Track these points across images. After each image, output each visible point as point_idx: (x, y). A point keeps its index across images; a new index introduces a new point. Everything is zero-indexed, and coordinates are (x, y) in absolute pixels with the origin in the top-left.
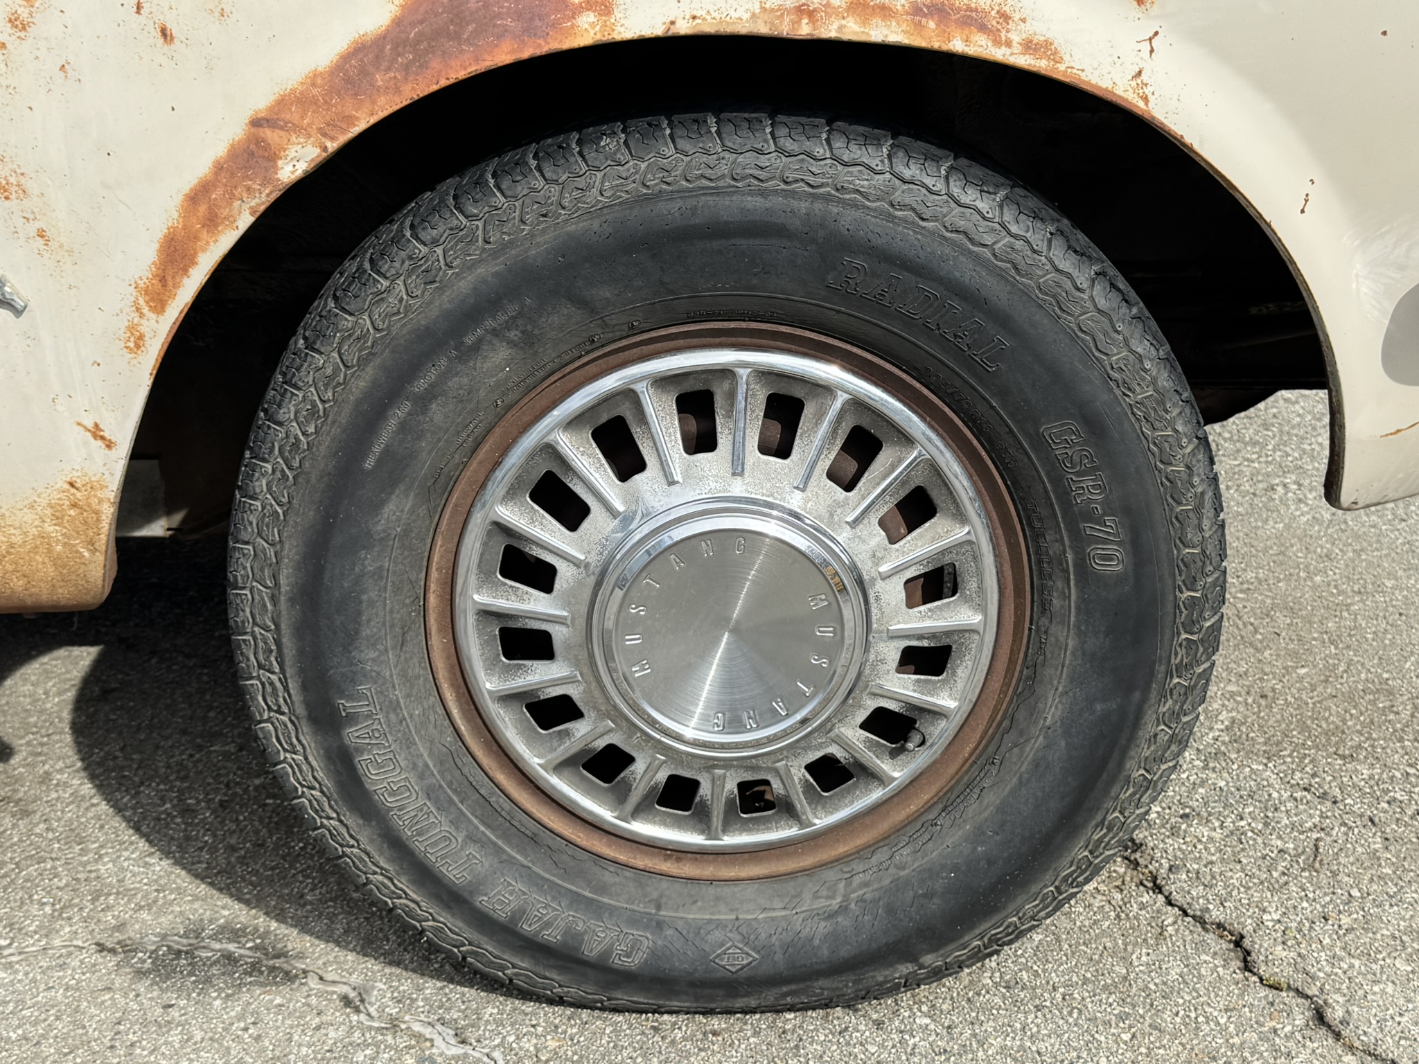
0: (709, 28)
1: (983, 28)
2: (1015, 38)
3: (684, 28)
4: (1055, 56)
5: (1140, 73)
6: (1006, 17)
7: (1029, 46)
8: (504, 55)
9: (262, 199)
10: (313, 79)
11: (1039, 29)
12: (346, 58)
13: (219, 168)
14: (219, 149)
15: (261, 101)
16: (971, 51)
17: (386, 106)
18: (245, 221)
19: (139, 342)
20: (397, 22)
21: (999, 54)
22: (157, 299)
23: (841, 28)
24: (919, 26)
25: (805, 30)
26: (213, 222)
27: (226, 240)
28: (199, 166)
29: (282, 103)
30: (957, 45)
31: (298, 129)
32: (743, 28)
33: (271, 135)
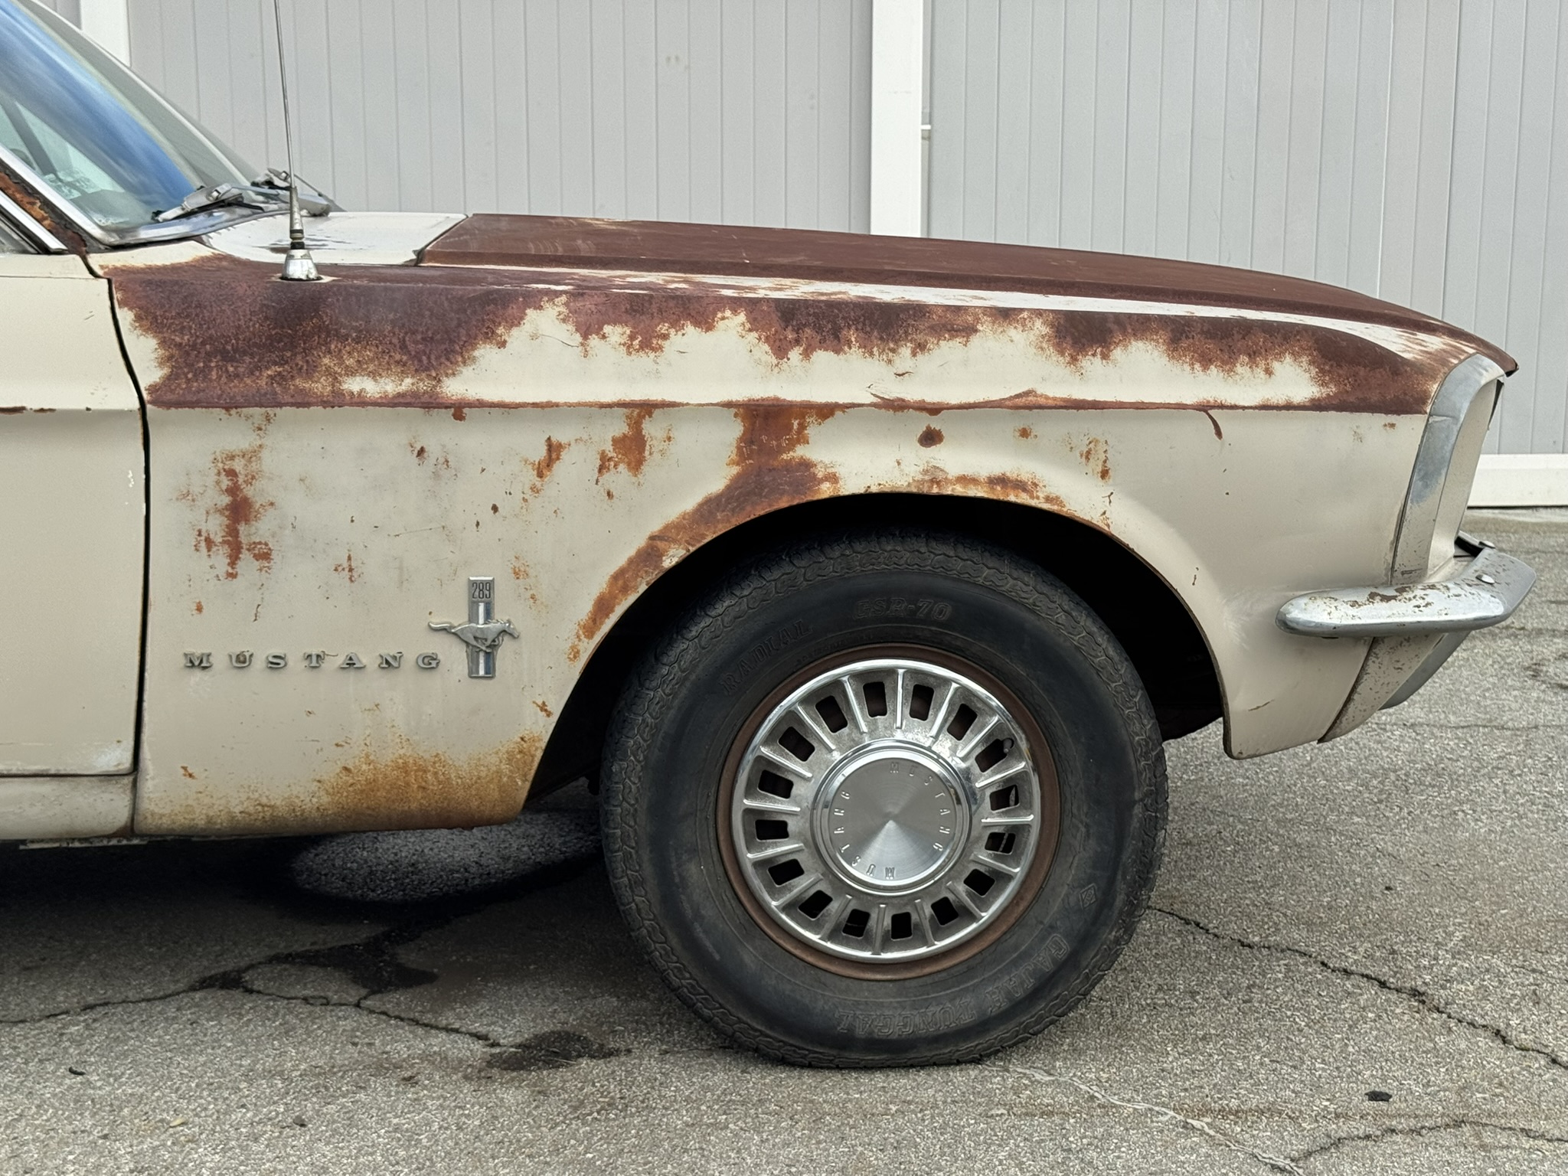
0: (887, 490)
1: (1025, 490)
2: (1041, 495)
3: (874, 489)
4: (1061, 504)
5: (1104, 513)
6: (1035, 485)
7: (1048, 499)
8: (784, 503)
9: (653, 576)
10: (684, 516)
11: (1053, 491)
12: (701, 505)
13: (631, 561)
14: (631, 552)
15: (656, 527)
16: (1019, 501)
17: (722, 529)
18: (643, 588)
19: (576, 654)
20: (728, 487)
21: (1033, 503)
22: (589, 630)
23: (953, 490)
24: (993, 489)
25: (935, 490)
26: (625, 590)
27: (632, 598)
28: (620, 560)
29: (667, 528)
30: (1012, 498)
31: (675, 541)
32: (904, 490)
33: (660, 544)
